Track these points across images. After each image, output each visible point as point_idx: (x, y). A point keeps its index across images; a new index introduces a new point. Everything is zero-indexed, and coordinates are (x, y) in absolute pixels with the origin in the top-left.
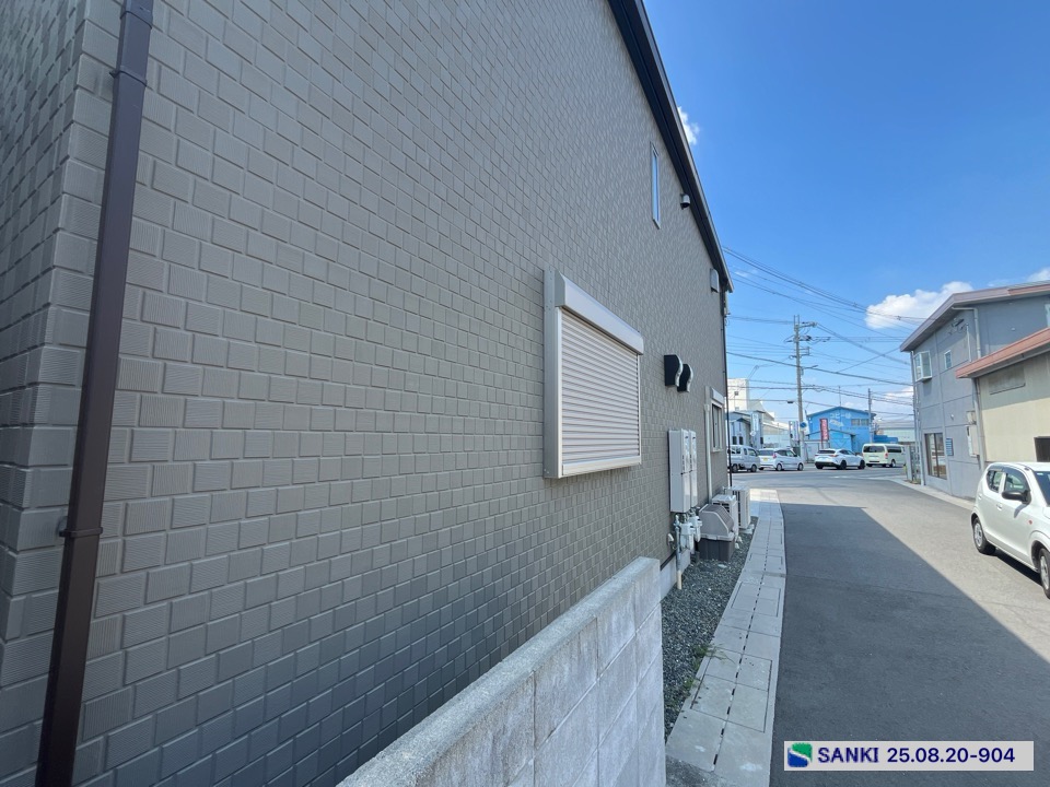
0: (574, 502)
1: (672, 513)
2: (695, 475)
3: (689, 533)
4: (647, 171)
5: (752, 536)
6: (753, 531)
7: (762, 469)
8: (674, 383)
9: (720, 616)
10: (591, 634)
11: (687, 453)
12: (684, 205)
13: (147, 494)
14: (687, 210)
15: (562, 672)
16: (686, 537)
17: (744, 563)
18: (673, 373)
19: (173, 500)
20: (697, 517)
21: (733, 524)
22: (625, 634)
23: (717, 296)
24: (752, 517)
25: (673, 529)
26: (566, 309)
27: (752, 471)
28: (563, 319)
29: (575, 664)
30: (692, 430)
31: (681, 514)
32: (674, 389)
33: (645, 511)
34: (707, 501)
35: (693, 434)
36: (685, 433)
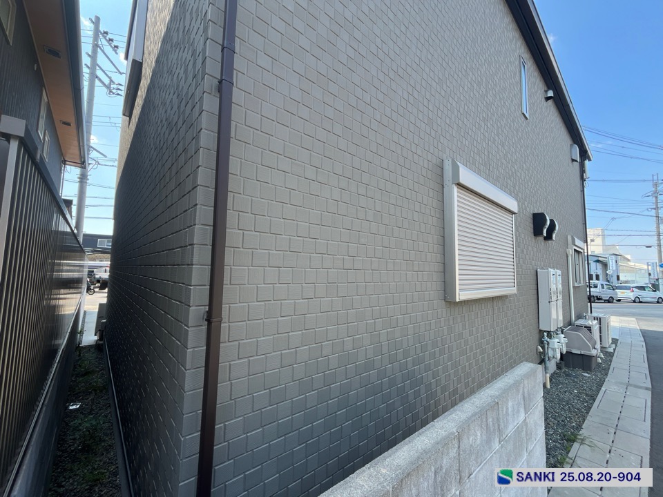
0: (466, 319)
1: (540, 331)
2: (560, 303)
3: (556, 346)
4: (518, 78)
5: (613, 354)
6: (614, 350)
7: (619, 300)
8: (542, 234)
9: (588, 413)
10: (495, 413)
11: (553, 287)
12: (548, 99)
13: (238, 302)
14: (550, 102)
15: (476, 436)
16: (554, 350)
17: (607, 374)
18: (540, 226)
19: (249, 305)
20: (563, 336)
21: (595, 343)
22: (518, 416)
23: (576, 165)
24: (613, 339)
25: (541, 343)
26: (460, 185)
27: (609, 301)
28: (458, 192)
29: (485, 432)
30: (557, 269)
31: (549, 332)
32: (541, 238)
33: (519, 328)
34: (570, 323)
35: (559, 272)
36: (552, 271)
